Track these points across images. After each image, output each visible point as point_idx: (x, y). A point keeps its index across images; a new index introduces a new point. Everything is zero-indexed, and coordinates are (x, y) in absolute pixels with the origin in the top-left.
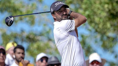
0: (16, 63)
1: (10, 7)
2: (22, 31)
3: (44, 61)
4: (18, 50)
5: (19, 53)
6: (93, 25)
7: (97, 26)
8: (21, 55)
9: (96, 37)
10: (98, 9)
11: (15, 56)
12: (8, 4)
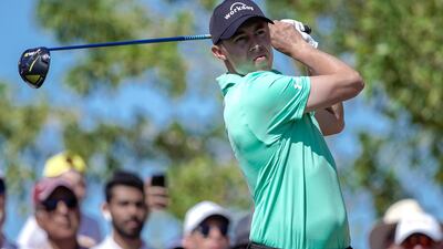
0: (115, 240)
1: (93, 25)
2: (141, 118)
3: (215, 232)
4: (123, 193)
5: (125, 203)
6: (405, 94)
7: (421, 101)
8: (132, 210)
9: (413, 145)
10: (424, 34)
11: (113, 215)
12: (86, 14)
